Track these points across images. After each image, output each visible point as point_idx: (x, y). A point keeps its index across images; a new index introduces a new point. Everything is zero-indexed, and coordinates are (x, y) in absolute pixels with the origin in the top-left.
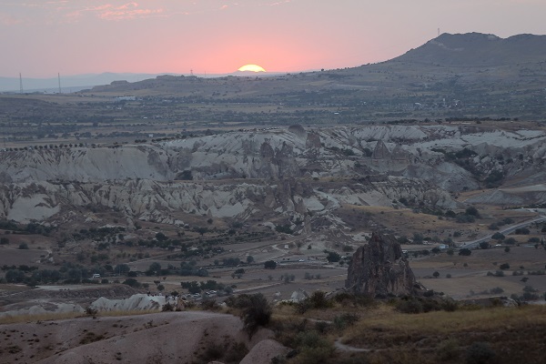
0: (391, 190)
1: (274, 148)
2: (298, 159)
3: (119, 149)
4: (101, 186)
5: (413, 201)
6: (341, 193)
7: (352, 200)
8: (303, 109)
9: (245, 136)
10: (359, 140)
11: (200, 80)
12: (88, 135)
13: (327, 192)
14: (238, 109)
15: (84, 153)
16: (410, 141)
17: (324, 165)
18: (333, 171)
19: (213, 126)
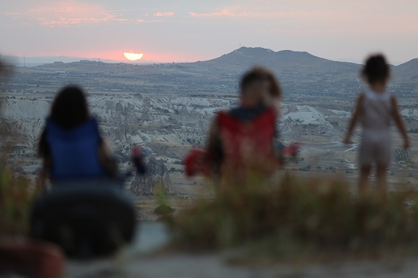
0: (183, 134)
1: (123, 106)
2: (137, 113)
3: (36, 101)
4: (17, 122)
5: (194, 141)
6: (153, 134)
7: (159, 138)
8: (158, 85)
9: (108, 98)
10: (173, 104)
11: (104, 64)
12: (31, 92)
13: (145, 133)
14: (122, 82)
15: (15, 103)
16: (202, 107)
17: (151, 117)
18: (156, 121)
19: (105, 91)
